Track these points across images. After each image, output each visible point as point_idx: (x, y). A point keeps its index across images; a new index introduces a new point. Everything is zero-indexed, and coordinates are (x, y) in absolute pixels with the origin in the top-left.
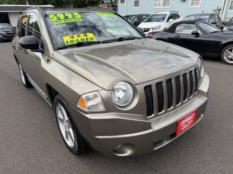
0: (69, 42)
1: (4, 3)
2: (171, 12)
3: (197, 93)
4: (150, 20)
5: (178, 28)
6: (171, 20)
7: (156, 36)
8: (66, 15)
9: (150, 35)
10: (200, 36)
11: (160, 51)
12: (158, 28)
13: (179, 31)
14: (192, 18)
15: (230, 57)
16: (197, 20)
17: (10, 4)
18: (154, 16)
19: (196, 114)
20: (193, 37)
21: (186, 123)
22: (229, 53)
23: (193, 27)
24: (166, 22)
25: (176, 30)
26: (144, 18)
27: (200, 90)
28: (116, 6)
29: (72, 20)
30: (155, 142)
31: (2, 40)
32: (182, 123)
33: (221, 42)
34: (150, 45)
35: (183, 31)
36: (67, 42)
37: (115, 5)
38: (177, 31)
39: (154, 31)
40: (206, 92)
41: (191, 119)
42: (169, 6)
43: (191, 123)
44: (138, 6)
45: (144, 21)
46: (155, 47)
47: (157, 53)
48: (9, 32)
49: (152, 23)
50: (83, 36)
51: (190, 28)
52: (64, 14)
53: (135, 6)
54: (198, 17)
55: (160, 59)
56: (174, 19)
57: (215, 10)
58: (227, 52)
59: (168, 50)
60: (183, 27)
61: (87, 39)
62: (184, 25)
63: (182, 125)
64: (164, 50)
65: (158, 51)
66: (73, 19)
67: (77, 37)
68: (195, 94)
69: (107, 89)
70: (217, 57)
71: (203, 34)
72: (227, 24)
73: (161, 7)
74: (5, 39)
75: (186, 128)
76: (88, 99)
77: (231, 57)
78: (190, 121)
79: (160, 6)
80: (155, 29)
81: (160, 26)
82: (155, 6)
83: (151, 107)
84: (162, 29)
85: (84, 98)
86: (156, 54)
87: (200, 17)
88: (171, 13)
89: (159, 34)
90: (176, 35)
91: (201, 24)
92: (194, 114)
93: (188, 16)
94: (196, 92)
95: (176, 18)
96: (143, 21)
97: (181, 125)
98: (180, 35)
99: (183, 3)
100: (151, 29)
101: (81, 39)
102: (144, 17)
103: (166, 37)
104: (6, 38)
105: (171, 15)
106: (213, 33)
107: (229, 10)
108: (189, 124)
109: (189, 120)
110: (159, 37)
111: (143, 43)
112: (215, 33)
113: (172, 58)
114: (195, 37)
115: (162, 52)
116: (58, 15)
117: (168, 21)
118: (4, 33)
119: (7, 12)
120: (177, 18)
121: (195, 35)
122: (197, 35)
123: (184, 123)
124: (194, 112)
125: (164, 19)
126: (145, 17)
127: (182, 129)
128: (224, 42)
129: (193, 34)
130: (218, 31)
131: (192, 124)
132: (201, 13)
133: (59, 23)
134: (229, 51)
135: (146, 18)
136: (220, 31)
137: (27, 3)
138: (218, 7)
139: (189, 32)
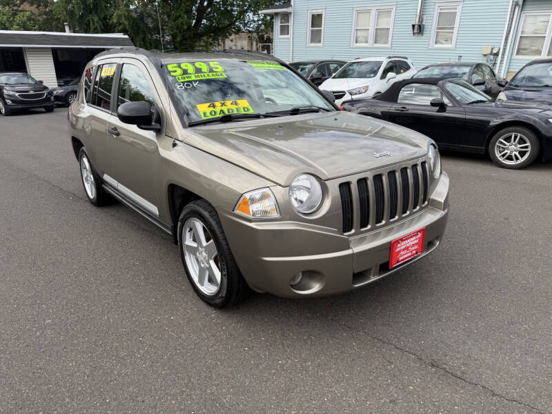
0: (208, 114)
1: (12, 26)
2: (390, 58)
3: (428, 204)
4: (344, 75)
5: (404, 93)
6: (390, 75)
7: (358, 108)
8: (197, 65)
9: (346, 106)
10: (448, 109)
11: (366, 134)
12: (363, 91)
13: (406, 98)
14: (436, 72)
15: (507, 153)
16: (444, 77)
17: (25, 29)
18: (355, 66)
19: (423, 236)
20: (433, 112)
21: (407, 248)
22: (506, 145)
23: (434, 91)
24: (381, 79)
25: (400, 97)
26: (332, 68)
27: (433, 200)
28: (270, 40)
29: (208, 75)
30: (355, 272)
31: (11, 109)
32: (399, 245)
33: (489, 122)
34: (345, 124)
35: (414, 99)
36: (205, 114)
37: (265, 36)
38: (401, 100)
39: (355, 97)
40: (443, 201)
41: (416, 244)
42: (387, 43)
43: (416, 250)
44: (320, 42)
45: (334, 75)
46: (356, 126)
47: (360, 136)
48: (28, 92)
49: (349, 79)
50: (232, 104)
51: (429, 92)
52: (193, 63)
53: (312, 41)
54: (446, 71)
55: (365, 147)
56: (398, 73)
57: (485, 55)
58: (501, 143)
59: (383, 133)
60: (415, 91)
61: (237, 109)
62: (416, 87)
63: (400, 251)
64: (376, 133)
65: (363, 133)
66: (211, 74)
67: (222, 106)
68: (423, 206)
69: (283, 184)
70: (482, 153)
71: (454, 106)
72: (507, 86)
73: (371, 46)
74: (17, 109)
75: (406, 258)
76: (253, 201)
77: (509, 152)
78: (413, 245)
79: (367, 42)
80: (356, 94)
81: (367, 87)
82: (356, 42)
83: (350, 217)
84: (371, 93)
85: (248, 197)
86: (359, 138)
87: (452, 69)
88: (390, 60)
89: (364, 104)
90: (399, 107)
91: (450, 87)
92: (420, 235)
93: (426, 68)
94: (426, 203)
95: (402, 71)
96: (330, 75)
97: (398, 250)
98: (407, 107)
99: (416, 37)
100: (347, 94)
101: (228, 110)
102: (332, 66)
103: (378, 111)
104: (20, 107)
105: (391, 64)
106: (475, 104)
107: (515, 56)
108: (412, 252)
109: (412, 243)
110: (365, 109)
111: (336, 119)
112: (479, 104)
113: (388, 146)
114: (438, 111)
115: (370, 136)
116: (183, 66)
117: (383, 76)
118: (17, 94)
119: (21, 48)
120: (404, 71)
121: (437, 108)
122: (442, 107)
123: (402, 248)
124: (420, 231)
125: (375, 73)
126: (335, 66)
127: (400, 259)
128: (495, 121)
129: (433, 104)
130: (485, 99)
131: (416, 253)
132: (457, 60)
133: (187, 80)
134: (505, 140)
135: (336, 70)
136: (489, 100)
137: (67, 28)
138: (492, 49)
139: (426, 100)
